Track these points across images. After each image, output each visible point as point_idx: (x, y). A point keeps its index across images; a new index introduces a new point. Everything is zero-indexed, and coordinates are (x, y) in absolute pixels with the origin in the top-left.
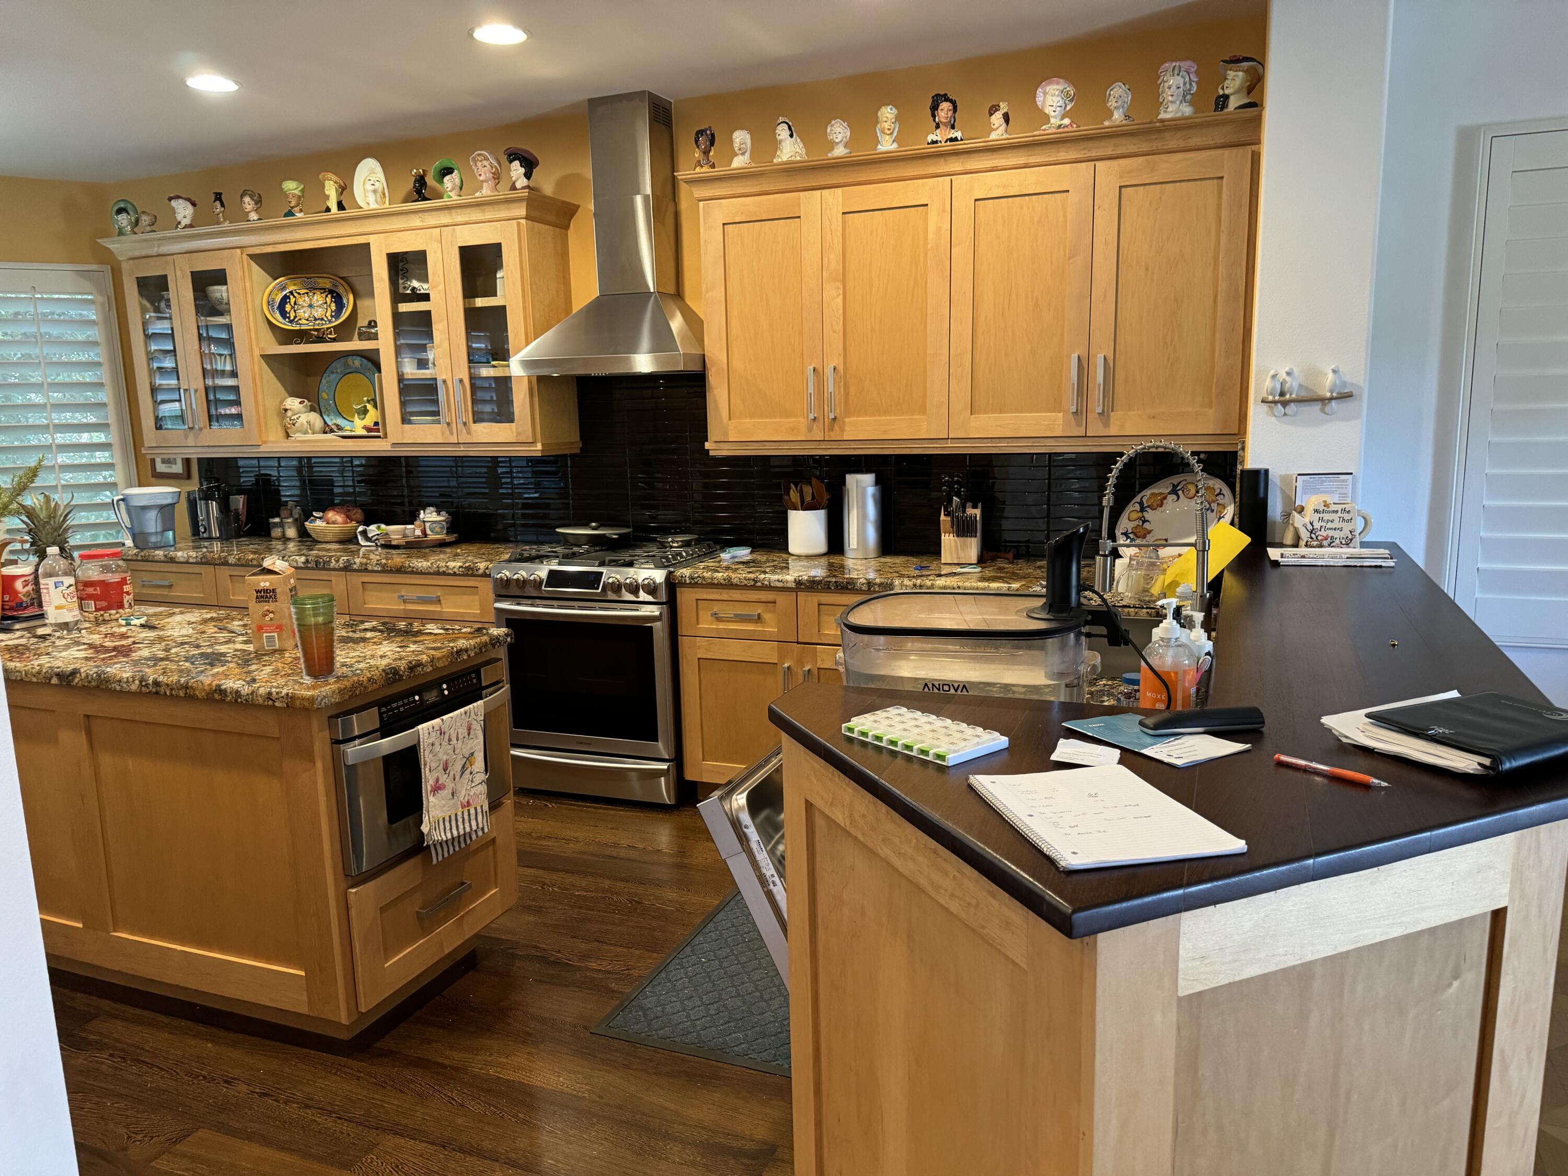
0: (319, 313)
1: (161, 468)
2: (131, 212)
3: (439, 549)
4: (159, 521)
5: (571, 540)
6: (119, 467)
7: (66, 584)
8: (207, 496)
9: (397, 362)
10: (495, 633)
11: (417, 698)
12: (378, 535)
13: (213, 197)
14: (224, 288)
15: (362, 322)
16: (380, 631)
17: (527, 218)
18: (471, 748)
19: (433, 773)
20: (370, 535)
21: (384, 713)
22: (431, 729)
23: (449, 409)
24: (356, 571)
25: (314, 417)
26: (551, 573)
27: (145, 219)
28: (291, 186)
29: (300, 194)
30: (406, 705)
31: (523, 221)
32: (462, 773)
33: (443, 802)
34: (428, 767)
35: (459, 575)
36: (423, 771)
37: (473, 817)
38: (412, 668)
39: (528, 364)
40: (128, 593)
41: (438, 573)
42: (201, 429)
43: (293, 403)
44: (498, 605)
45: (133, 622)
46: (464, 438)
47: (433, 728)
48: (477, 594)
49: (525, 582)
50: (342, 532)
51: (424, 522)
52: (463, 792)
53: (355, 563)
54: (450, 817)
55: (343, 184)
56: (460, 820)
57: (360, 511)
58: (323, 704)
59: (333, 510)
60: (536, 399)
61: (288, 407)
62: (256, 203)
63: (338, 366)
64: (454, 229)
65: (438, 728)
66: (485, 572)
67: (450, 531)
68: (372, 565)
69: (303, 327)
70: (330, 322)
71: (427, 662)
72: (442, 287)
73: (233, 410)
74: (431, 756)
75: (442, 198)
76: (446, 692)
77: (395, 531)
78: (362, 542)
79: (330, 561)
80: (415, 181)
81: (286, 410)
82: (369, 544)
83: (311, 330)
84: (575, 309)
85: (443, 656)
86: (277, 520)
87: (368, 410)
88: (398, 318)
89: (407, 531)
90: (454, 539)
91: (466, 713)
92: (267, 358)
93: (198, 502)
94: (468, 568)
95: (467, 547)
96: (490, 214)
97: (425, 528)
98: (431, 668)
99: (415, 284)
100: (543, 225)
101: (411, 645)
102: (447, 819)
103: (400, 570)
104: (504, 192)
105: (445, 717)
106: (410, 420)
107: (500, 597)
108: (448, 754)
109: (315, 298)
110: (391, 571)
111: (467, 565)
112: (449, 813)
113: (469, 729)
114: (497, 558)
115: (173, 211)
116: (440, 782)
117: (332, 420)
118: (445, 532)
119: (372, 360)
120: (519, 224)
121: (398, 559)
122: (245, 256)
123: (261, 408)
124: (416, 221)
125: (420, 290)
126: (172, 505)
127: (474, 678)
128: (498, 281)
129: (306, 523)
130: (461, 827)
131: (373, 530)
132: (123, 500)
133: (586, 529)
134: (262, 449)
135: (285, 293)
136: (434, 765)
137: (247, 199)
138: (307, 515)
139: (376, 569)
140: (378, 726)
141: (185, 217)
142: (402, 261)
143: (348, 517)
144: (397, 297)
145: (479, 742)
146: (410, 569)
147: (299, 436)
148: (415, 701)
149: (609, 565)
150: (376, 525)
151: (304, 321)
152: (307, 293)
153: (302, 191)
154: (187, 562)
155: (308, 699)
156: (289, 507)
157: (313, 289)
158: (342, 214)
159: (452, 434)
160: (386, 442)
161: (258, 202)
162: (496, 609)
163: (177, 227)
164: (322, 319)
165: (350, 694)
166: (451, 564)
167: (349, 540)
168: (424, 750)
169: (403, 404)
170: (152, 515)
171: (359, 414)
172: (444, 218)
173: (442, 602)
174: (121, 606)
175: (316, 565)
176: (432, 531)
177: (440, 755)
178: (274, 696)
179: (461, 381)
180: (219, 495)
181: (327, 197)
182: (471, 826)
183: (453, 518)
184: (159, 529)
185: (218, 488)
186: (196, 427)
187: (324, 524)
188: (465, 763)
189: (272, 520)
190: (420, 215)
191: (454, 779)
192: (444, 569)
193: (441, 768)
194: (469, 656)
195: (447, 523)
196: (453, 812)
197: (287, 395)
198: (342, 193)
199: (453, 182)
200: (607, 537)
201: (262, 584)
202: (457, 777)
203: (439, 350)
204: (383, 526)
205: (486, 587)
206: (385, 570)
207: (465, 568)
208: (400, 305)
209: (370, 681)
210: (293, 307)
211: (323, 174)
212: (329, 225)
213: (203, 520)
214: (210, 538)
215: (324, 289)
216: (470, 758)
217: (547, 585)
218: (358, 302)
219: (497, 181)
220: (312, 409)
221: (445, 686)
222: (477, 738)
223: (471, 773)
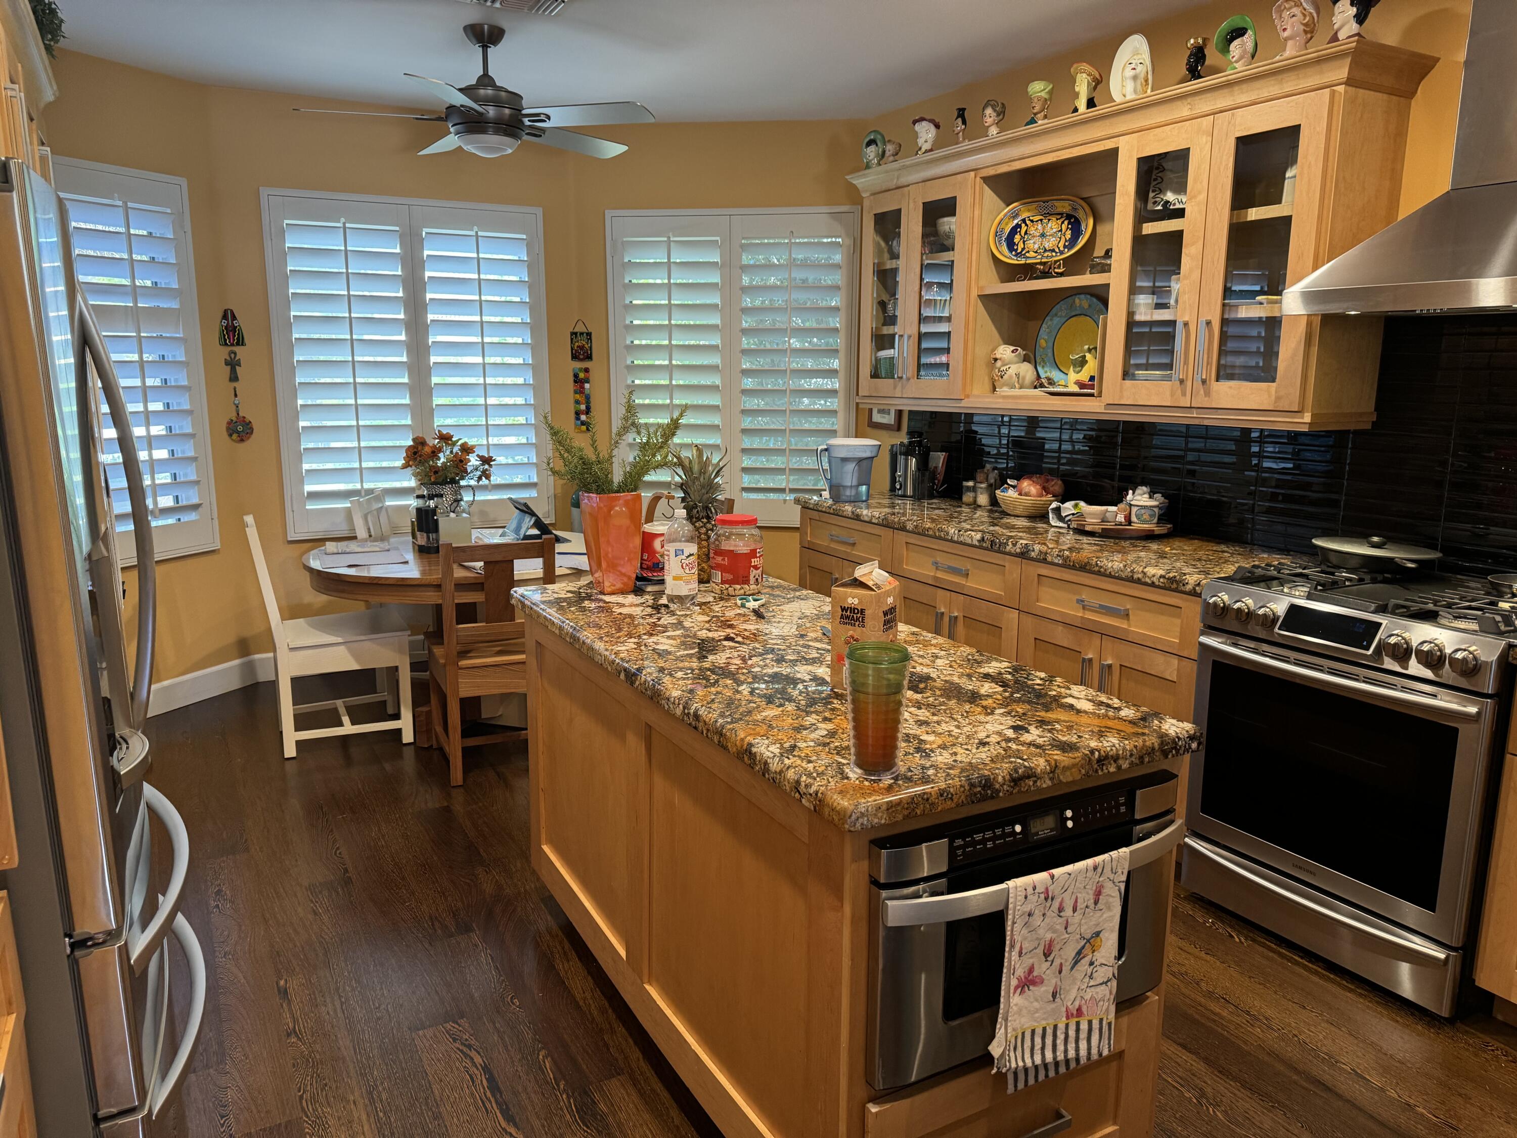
0: (1049, 243)
1: (877, 418)
2: (879, 144)
3: (1143, 543)
4: (856, 475)
5: (1334, 559)
6: (841, 415)
7: (686, 553)
8: (908, 451)
9: (1129, 300)
10: (1172, 732)
11: (1018, 828)
12: (1073, 514)
13: (956, 114)
14: (952, 219)
15: (1099, 252)
16: (1004, 685)
17: (1349, 82)
18: (1097, 925)
19: (1024, 958)
20: (1063, 515)
21: (959, 847)
22: (1030, 890)
23: (1186, 362)
24: (1032, 559)
25: (1027, 370)
26: (1293, 609)
27: (890, 148)
28: (1038, 89)
29: (1047, 96)
30: (999, 838)
31: (1341, 89)
32: (1076, 963)
33: (1036, 1004)
34: (1017, 948)
35: (1158, 587)
36: (1006, 955)
37: (1083, 1035)
38: (1016, 780)
39: (1310, 296)
40: (756, 568)
41: (1131, 580)
42: (908, 379)
43: (1005, 352)
44: (1204, 639)
45: (747, 604)
46: (1200, 400)
47: (1034, 888)
48: (1179, 616)
49: (1250, 615)
50: (1034, 506)
51: (1131, 505)
52: (1073, 993)
53: (1033, 550)
54: (1044, 1029)
55: (1098, 76)
56: (1061, 1037)
57: (1060, 482)
58: (858, 825)
59: (1030, 478)
60: (1315, 350)
61: (998, 356)
62: (998, 115)
63: (1061, 309)
64: (1233, 115)
65: (1043, 890)
66: (1194, 589)
67: (1161, 520)
68: (1052, 556)
69: (1029, 261)
70: (1062, 253)
71: (1044, 772)
72: (1203, 196)
73: (944, 359)
74: (1025, 931)
75: (1225, 71)
76: (1070, 824)
77: (1092, 513)
78: (1053, 521)
79: (1006, 544)
80: (1189, 57)
81: (996, 360)
82: (1061, 524)
83: (1037, 264)
84: (1402, 214)
85: (1074, 765)
86: (971, 484)
87: (1087, 362)
88: (1139, 241)
89: (1108, 514)
90: (1166, 531)
91: (1095, 868)
92: (984, 299)
93: (899, 456)
94: (1172, 580)
95: (1181, 544)
96: (1290, 84)
97: (1130, 514)
98: (1049, 783)
99: (1170, 196)
100: (1372, 93)
101: (1032, 729)
102: (1039, 1031)
103: (1084, 568)
104: (1319, 47)
105: (1057, 872)
106: (1134, 375)
107: (1211, 629)
108: (1055, 931)
109: (1049, 225)
110: (1073, 567)
111: (1171, 575)
112: (1044, 1023)
113: (1098, 894)
114: (1217, 569)
115: (916, 135)
116: (1035, 974)
117: (1046, 372)
118: (1156, 520)
119: (1100, 296)
120: (1333, 94)
121: (1088, 549)
122: (978, 179)
123: (969, 358)
124: (1183, 110)
125: (1174, 204)
126: (871, 458)
127: (1122, 805)
128: (1286, 181)
129: (998, 492)
130: (1061, 1047)
131: (1068, 508)
132: (826, 450)
133: (1361, 544)
134: (963, 404)
135: (1016, 222)
136: (1027, 946)
137: (989, 111)
138: (1002, 482)
139: (1056, 561)
140: (944, 869)
141: (926, 141)
142: (1157, 168)
143: (1044, 488)
144: (1143, 216)
145: (1113, 917)
146: (1096, 569)
147: (1004, 391)
148: (1014, 833)
149: (1393, 613)
150: (1073, 503)
151: (1032, 254)
152: (1041, 220)
153: (1051, 93)
154: (870, 522)
155: (838, 813)
156: (985, 470)
157: (1048, 215)
158: (1094, 112)
159: (1184, 394)
160: (1100, 401)
161: (1001, 113)
162: (1201, 644)
163: (917, 154)
164: (1053, 251)
165: (906, 812)
166: (1151, 571)
167: (1041, 516)
168: (1014, 923)
169: (1128, 352)
170: (851, 467)
171: (1075, 366)
172: (1222, 100)
173: (1131, 617)
174: (746, 581)
175: (991, 546)
176: (1138, 519)
177: (1041, 932)
178: (802, 788)
179: (1208, 323)
180: (919, 451)
181: (1077, 95)
182: (1077, 1049)
183: (1169, 503)
184: (855, 483)
185: (920, 444)
186: (904, 376)
187: (1016, 495)
188: (1083, 947)
189: (966, 484)
190: (1189, 100)
191: (1060, 972)
192: (1140, 576)
193: (1040, 951)
194: (1119, 768)
195: (1160, 508)
196: (1052, 1022)
197: (1001, 342)
198: (1095, 88)
199: (1243, 45)
200: (1396, 563)
201: (850, 600)
202: (1066, 969)
203: (1186, 282)
204: (1082, 504)
205: (1193, 610)
206: (1067, 565)
207: (1168, 579)
208: (1145, 225)
209: (942, 795)
210: (1022, 238)
211: (1075, 66)
212: (1074, 129)
213: (900, 476)
214: (904, 496)
215: (1062, 214)
216: (1092, 940)
217: (1285, 626)
218: (1098, 228)
219: (1309, 36)
220: (1026, 359)
221: (1069, 813)
222: (1109, 908)
223: (1091, 964)
